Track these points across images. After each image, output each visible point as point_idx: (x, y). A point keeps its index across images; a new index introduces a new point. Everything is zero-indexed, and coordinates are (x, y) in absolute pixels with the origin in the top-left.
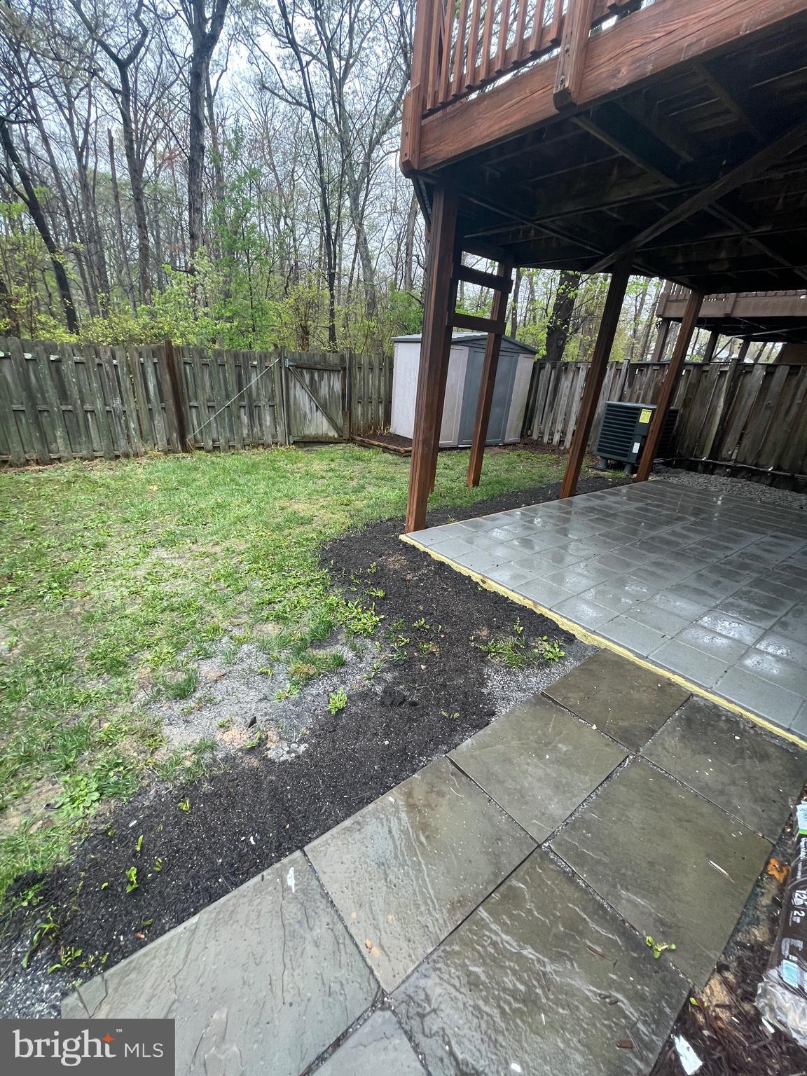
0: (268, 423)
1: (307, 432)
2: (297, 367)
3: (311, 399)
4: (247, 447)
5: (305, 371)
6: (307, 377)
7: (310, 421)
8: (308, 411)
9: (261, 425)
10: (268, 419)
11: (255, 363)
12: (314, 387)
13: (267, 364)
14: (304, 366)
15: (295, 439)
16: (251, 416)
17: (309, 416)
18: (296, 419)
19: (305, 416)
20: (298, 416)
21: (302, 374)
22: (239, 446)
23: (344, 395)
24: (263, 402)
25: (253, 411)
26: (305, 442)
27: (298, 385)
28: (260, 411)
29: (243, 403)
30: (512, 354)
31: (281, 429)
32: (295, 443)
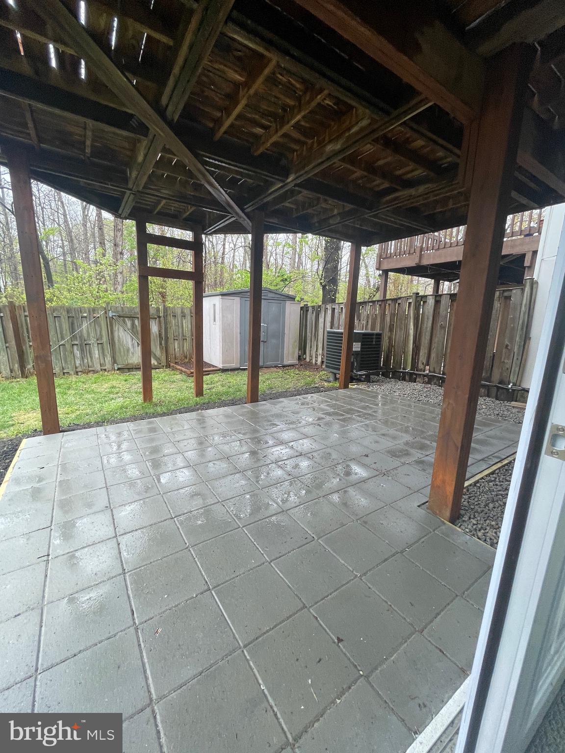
0: (97, 356)
1: (130, 362)
2: (120, 317)
3: (132, 339)
4: (80, 373)
5: (126, 319)
6: (129, 323)
7: (133, 354)
8: (130, 346)
9: (91, 357)
10: (96, 353)
11: (85, 315)
12: (135, 330)
13: (95, 315)
14: (126, 316)
15: (120, 366)
16: (82, 351)
17: (131, 350)
18: (120, 353)
19: (128, 350)
20: (122, 350)
21: (124, 322)
22: (72, 372)
23: (160, 335)
24: (92, 341)
25: (84, 347)
26: (129, 369)
27: (121, 329)
28: (90, 347)
29: (76, 342)
30: (279, 302)
31: (108, 359)
32: (119, 369)
